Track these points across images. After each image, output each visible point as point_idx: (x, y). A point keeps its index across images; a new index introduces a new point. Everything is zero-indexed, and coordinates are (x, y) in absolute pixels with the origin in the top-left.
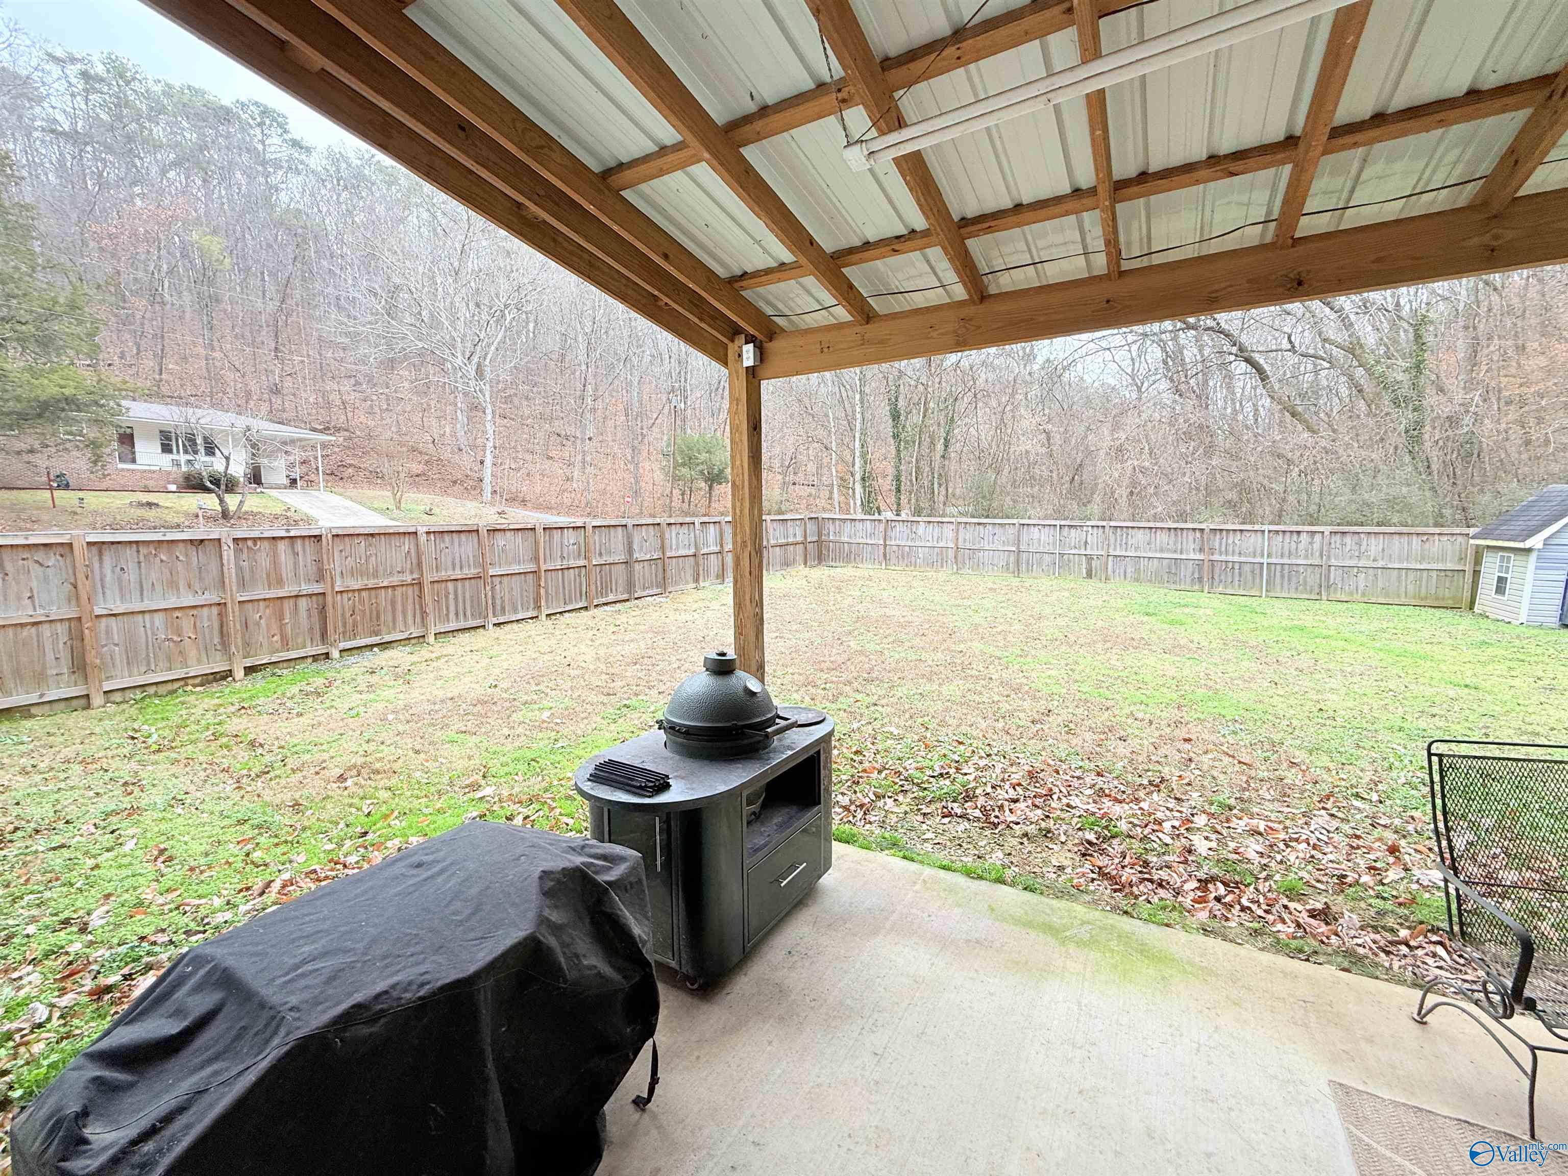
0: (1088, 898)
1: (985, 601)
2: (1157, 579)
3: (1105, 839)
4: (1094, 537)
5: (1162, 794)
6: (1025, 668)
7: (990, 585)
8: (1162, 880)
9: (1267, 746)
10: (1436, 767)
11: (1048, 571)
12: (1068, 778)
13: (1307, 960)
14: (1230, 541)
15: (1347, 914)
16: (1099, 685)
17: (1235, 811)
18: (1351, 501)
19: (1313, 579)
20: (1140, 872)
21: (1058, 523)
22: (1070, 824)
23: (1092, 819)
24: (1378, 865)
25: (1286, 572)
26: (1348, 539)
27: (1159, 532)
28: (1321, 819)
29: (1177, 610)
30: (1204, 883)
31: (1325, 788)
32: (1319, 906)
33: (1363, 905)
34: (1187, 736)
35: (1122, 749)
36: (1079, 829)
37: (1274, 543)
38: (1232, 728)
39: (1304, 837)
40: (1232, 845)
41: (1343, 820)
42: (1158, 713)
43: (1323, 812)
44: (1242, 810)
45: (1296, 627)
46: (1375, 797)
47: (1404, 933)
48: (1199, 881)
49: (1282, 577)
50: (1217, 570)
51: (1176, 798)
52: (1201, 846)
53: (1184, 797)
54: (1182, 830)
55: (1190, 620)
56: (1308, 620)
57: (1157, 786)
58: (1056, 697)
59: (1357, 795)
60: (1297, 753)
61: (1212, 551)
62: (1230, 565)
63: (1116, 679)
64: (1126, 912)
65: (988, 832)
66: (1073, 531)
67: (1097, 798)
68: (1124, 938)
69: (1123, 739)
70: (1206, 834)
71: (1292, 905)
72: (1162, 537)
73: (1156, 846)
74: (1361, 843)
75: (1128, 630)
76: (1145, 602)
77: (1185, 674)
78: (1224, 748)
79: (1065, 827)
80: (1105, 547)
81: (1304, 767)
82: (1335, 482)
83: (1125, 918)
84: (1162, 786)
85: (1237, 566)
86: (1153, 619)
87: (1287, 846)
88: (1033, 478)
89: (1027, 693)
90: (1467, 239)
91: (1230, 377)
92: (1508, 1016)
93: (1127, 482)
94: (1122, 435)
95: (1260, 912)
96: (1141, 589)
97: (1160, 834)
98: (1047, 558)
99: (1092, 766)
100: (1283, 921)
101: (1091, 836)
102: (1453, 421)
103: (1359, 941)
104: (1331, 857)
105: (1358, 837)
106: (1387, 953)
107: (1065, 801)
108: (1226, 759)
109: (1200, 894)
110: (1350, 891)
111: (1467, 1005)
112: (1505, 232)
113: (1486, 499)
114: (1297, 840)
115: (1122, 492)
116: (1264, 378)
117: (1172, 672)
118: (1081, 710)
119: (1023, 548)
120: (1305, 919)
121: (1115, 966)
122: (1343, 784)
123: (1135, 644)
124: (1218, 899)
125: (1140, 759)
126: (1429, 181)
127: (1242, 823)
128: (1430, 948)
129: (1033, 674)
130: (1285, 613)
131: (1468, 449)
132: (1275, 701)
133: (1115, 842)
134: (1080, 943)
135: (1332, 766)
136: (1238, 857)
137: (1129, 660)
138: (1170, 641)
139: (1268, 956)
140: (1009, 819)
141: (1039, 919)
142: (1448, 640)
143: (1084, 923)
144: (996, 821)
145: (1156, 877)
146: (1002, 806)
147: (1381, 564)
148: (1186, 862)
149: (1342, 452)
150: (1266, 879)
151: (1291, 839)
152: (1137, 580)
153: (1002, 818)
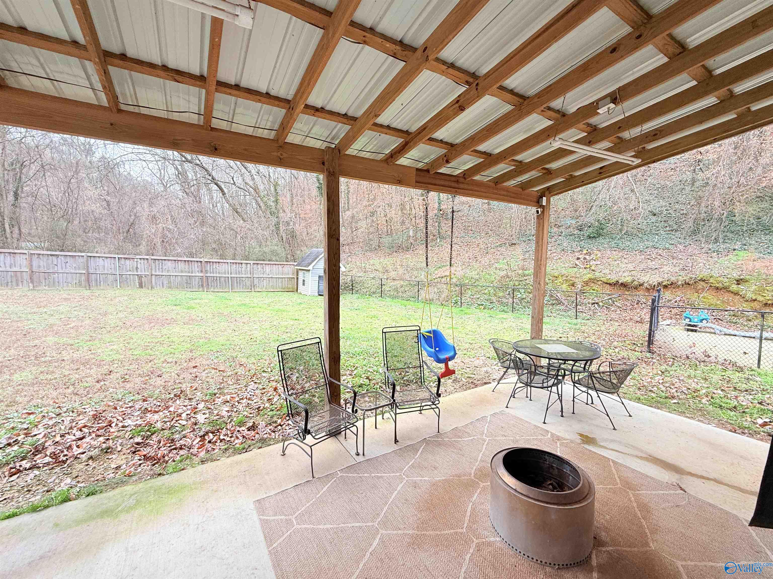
0: (134, 478)
1: (61, 308)
2: (180, 286)
3: (148, 437)
4: (142, 265)
5: (182, 399)
6: (92, 348)
7: (65, 296)
8: (181, 446)
9: (231, 360)
10: (280, 355)
11: (112, 285)
12: (124, 409)
13: (246, 451)
14: (214, 267)
15: (261, 423)
16: (146, 348)
17: (217, 395)
18: (260, 251)
19: (248, 283)
20: (169, 447)
21: (116, 256)
22: (125, 437)
23: (140, 428)
24: (271, 398)
25: (238, 280)
26: (259, 266)
27: (179, 262)
28: (252, 386)
29: (191, 302)
30: (203, 437)
31: (253, 372)
32: (251, 424)
33: (266, 416)
34: (195, 365)
35: (159, 382)
36: (131, 438)
37: (232, 268)
38: (216, 355)
39: (245, 396)
40: (216, 412)
41: (259, 383)
42: (180, 356)
43: (252, 383)
44: (220, 394)
45: (243, 304)
46: (269, 370)
47: (279, 421)
48: (201, 437)
49: (237, 283)
50: (209, 281)
51: (189, 399)
52: (201, 418)
53: (193, 397)
54: (192, 415)
55: (198, 306)
56: (247, 301)
57: (179, 396)
58: (116, 362)
59: (264, 371)
60: (243, 360)
61: (206, 272)
62: (215, 278)
63: (156, 343)
64: (160, 474)
65: (57, 470)
66: (128, 262)
67: (143, 415)
68: (157, 490)
69: (160, 376)
70: (203, 412)
71: (241, 429)
72: (181, 266)
73: (177, 428)
74: (265, 391)
75: (165, 315)
76: (174, 299)
77: (194, 333)
78: (213, 366)
79: (120, 441)
80: (149, 270)
81: (245, 365)
82: (254, 243)
83: (160, 478)
84: (181, 395)
85: (218, 279)
86: (178, 307)
87: (239, 403)
88: (99, 228)
89: (94, 364)
90: (274, 152)
91: (209, 190)
92: (304, 439)
93: (159, 235)
94: (155, 209)
95: (228, 439)
96: (172, 292)
97: (180, 422)
98: (111, 278)
99: (140, 397)
100: (237, 438)
101: (138, 439)
102: (288, 224)
103: (265, 432)
104: (255, 401)
105: (264, 389)
106: (274, 432)
107: (120, 424)
108: (213, 371)
109: (201, 443)
110: (261, 413)
111: (295, 441)
112: (284, 154)
113: (298, 252)
114: (242, 399)
115: (158, 241)
116: (224, 194)
117: (188, 333)
118: (133, 366)
119: (91, 271)
120: (246, 432)
121: (151, 511)
122: (259, 368)
123: (168, 322)
124: (210, 442)
125: (170, 384)
126: (260, 124)
127: (220, 400)
128: (287, 423)
129: (99, 351)
130: (238, 299)
131: (293, 235)
132: (234, 339)
133: (153, 436)
134: (129, 509)
135: (255, 361)
136: (218, 417)
137: (164, 331)
138: (188, 318)
139: (232, 458)
140: (76, 453)
141: (98, 510)
142: (291, 304)
143: (131, 495)
144: (64, 459)
145: (178, 445)
146: (70, 446)
147: (270, 276)
148: (194, 430)
149: (255, 230)
150: (230, 422)
151: (240, 399)
152: (170, 287)
153: (70, 454)
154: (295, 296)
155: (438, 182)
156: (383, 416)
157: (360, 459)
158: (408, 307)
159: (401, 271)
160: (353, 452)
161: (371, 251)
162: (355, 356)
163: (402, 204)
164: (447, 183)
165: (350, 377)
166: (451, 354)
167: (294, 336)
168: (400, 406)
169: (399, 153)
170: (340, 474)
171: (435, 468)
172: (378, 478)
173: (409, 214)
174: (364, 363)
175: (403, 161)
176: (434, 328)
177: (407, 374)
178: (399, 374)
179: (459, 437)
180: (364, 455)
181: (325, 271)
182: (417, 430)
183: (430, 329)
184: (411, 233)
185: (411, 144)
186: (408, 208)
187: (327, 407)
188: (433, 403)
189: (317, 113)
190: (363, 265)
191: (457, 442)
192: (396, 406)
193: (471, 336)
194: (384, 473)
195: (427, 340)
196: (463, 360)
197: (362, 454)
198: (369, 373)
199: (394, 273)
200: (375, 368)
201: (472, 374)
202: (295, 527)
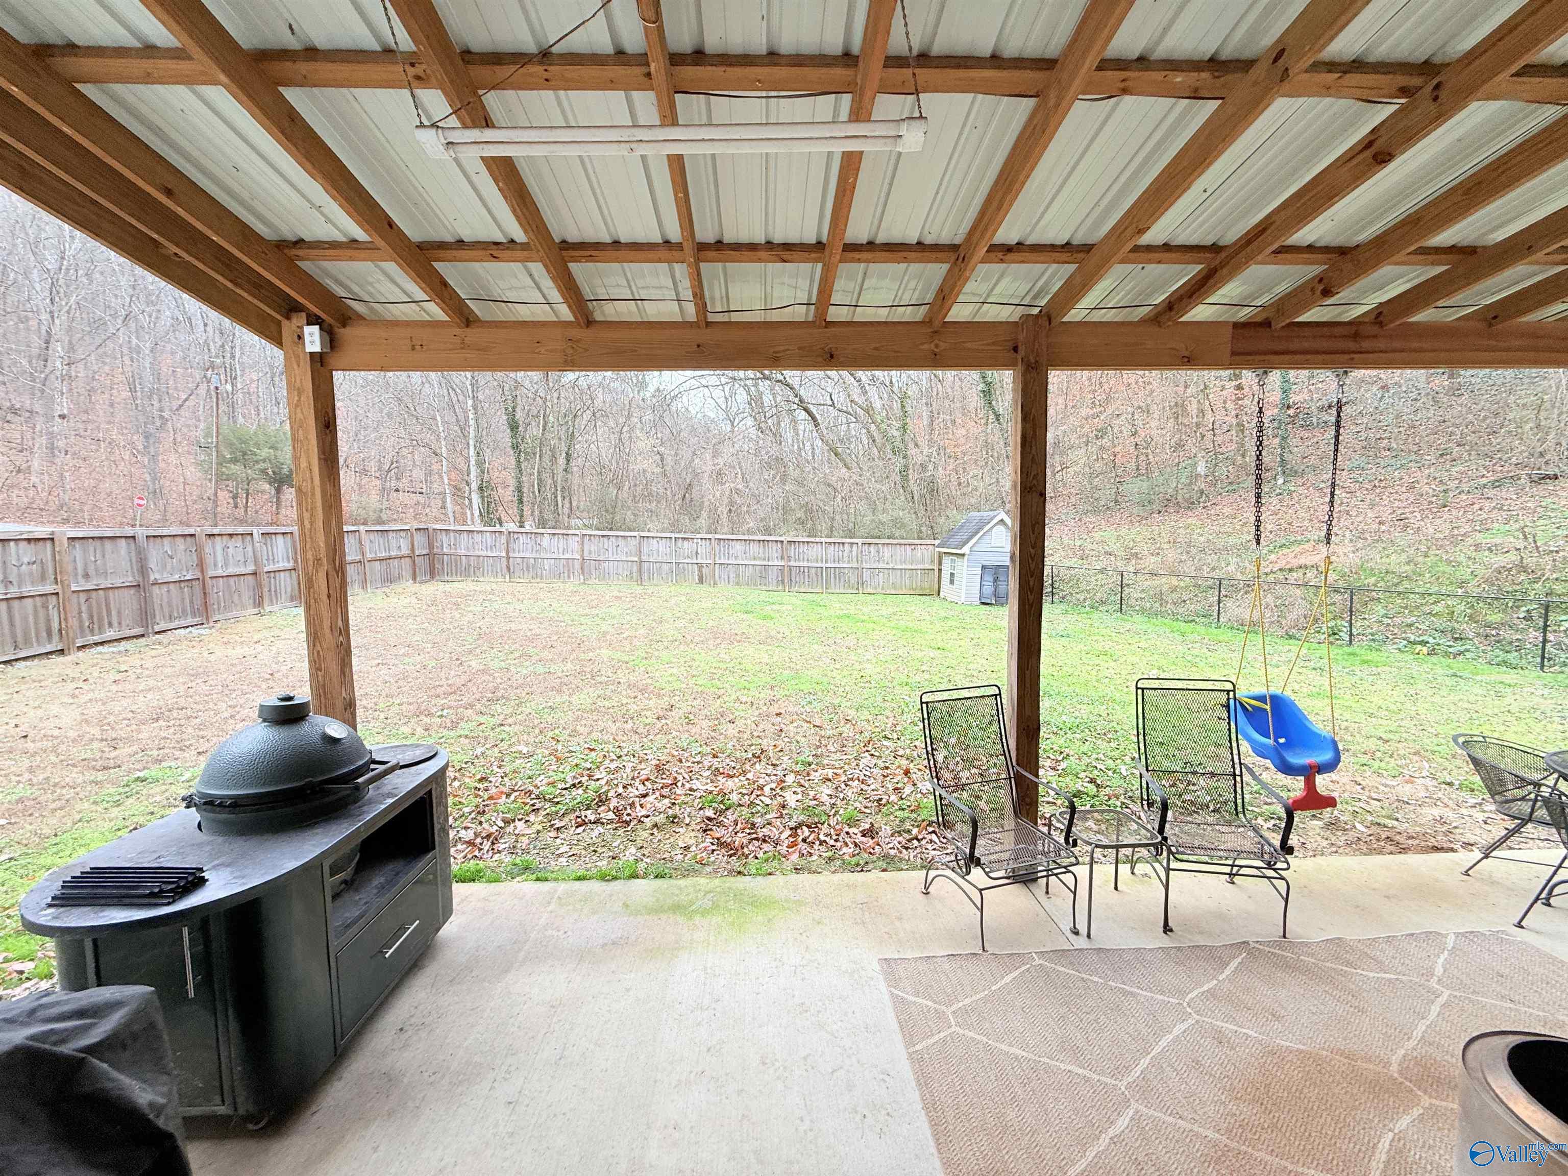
0: (708, 869)
1: (612, 610)
2: (751, 583)
3: (722, 812)
4: (703, 548)
5: (762, 763)
6: (649, 669)
7: (616, 593)
8: (765, 836)
9: (831, 710)
10: (925, 711)
11: (667, 579)
12: (689, 764)
13: (862, 871)
14: (801, 551)
15: (883, 827)
16: (711, 677)
17: (813, 766)
18: (873, 521)
19: (853, 580)
20: (749, 834)
21: (673, 535)
22: (693, 806)
23: (711, 797)
24: (899, 786)
25: (837, 573)
26: (872, 548)
27: (752, 543)
28: (866, 760)
29: (767, 608)
30: (794, 831)
31: (867, 736)
32: (867, 826)
33: (892, 818)
34: (778, 711)
35: (731, 730)
36: (701, 809)
37: (828, 551)
38: (808, 699)
39: (856, 776)
40: (812, 794)
41: (878, 757)
42: (758, 695)
43: (866, 754)
44: (817, 764)
45: (845, 615)
46: (895, 737)
47: (915, 831)
48: (791, 829)
49: (835, 577)
50: (793, 573)
51: (772, 765)
52: (791, 799)
53: (778, 762)
54: (778, 791)
55: (778, 615)
56: (852, 609)
57: (759, 757)
58: (677, 693)
59: (885, 737)
60: (850, 712)
61: (789, 558)
62: (802, 569)
63: (725, 670)
64: (739, 873)
65: (621, 832)
66: (686, 543)
67: (714, 778)
68: (738, 896)
69: (732, 722)
70: (794, 789)
71: (851, 831)
72: (755, 548)
73: (759, 808)
74: (889, 772)
75: (733, 626)
76: (744, 602)
77: (775, 659)
78: (804, 717)
79: (688, 810)
80: (712, 557)
81: (854, 722)
82: (863, 507)
83: (739, 878)
84: (762, 757)
85: (806, 570)
86: (750, 616)
87: (847, 785)
88: (650, 494)
89: (652, 692)
90: (923, 344)
91: (794, 421)
92: (968, 873)
93: (726, 501)
94: (721, 461)
95: (832, 842)
96: (741, 591)
97: (762, 798)
98: (666, 567)
99: (709, 750)
100: (846, 845)
101: (710, 813)
102: (923, 467)
103: (891, 845)
104: (873, 787)
105: (887, 768)
106: (907, 848)
107: (688, 786)
108: (805, 725)
109: (792, 839)
110: (884, 810)
111: (949, 873)
112: (941, 344)
113: (942, 520)
114: (852, 779)
115: (723, 510)
116: (817, 425)
117: (766, 659)
118: (698, 701)
119: (644, 558)
120: (859, 839)
121: (733, 924)
122: (877, 730)
123: (738, 638)
124: (804, 840)
125: (746, 736)
126: (901, 299)
127: (817, 774)
128: (929, 837)
129: (657, 674)
130: (838, 605)
131: (932, 489)
132: (835, 674)
133: (729, 813)
134: (704, 913)
135: (870, 718)
136: (815, 802)
137: (734, 653)
138: (764, 634)
139: (838, 876)
140: (640, 814)
141: (669, 902)
142: (928, 618)
143: (707, 893)
144: (628, 818)
145: (760, 835)
146: (633, 803)
147: (891, 566)
148: (781, 816)
149: (865, 484)
150: (834, 815)
151: (849, 779)
152: (738, 584)
153: (633, 815)
154: (935, 604)
155: (1295, 345)
156: (1132, 868)
157: (1081, 942)
158: (1191, 637)
159: (1171, 555)
160: (1066, 926)
161: (1096, 512)
162: (1062, 733)
163: (1176, 404)
164: (1325, 344)
165: (1053, 773)
166: (1326, 756)
167: (936, 679)
168: (1178, 853)
169: (1190, 297)
170: (1038, 961)
171: (1277, 1017)
172: (1125, 993)
173: (1198, 425)
174: (1084, 748)
175: (1200, 312)
176: (1275, 690)
177: (1191, 787)
178: (1171, 786)
179: (1348, 963)
180: (1089, 936)
181: (1012, 558)
182: (1220, 916)
183: (1260, 690)
184: (1201, 469)
185: (1225, 271)
186: (1195, 412)
187: (1010, 823)
188: (1269, 864)
189: (1010, 256)
190: (1078, 543)
191: (1345, 974)
192: (1170, 852)
193: (1384, 722)
194: (1139, 988)
195: (1254, 716)
196: (1359, 779)
197: (1085, 933)
198: (1096, 772)
199: (1153, 559)
200: (1110, 763)
201: (1389, 817)
202: (953, 1029)
